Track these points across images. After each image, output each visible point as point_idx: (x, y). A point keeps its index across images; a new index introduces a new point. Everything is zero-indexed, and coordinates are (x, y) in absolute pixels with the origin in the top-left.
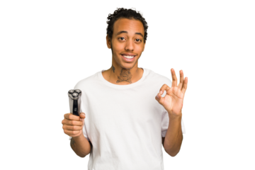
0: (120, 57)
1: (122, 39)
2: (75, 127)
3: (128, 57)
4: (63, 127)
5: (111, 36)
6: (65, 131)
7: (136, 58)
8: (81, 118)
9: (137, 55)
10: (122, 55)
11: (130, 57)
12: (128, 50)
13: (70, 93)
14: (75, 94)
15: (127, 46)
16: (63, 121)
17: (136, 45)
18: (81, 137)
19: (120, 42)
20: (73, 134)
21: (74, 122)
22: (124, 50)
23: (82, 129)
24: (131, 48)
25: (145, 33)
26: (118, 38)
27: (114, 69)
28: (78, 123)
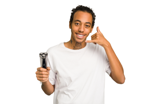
0: (75, 35)
1: (78, 24)
2: (44, 76)
3: (80, 35)
4: (37, 76)
5: (72, 21)
6: (38, 79)
7: (85, 37)
8: (47, 70)
9: (86, 35)
10: (77, 34)
11: (81, 36)
12: (80, 32)
13: (41, 55)
14: (44, 55)
15: (80, 28)
16: (36, 72)
17: (86, 29)
18: (47, 82)
19: (76, 26)
20: (43, 80)
21: (43, 73)
22: (78, 31)
23: (48, 77)
24: (82, 30)
25: (93, 22)
26: (75, 24)
27: (71, 42)
28: (46, 73)
